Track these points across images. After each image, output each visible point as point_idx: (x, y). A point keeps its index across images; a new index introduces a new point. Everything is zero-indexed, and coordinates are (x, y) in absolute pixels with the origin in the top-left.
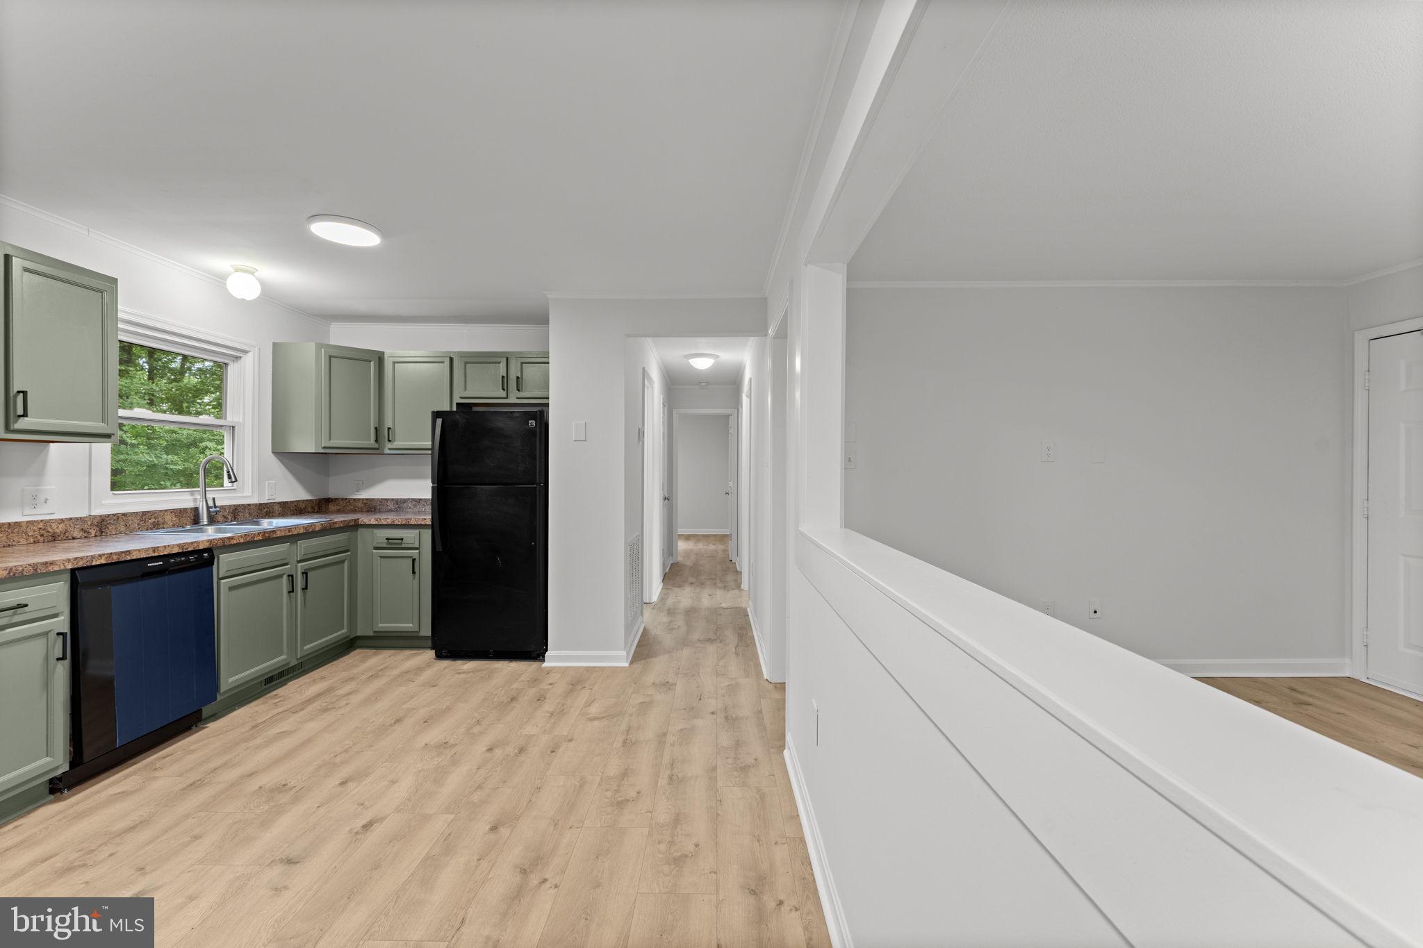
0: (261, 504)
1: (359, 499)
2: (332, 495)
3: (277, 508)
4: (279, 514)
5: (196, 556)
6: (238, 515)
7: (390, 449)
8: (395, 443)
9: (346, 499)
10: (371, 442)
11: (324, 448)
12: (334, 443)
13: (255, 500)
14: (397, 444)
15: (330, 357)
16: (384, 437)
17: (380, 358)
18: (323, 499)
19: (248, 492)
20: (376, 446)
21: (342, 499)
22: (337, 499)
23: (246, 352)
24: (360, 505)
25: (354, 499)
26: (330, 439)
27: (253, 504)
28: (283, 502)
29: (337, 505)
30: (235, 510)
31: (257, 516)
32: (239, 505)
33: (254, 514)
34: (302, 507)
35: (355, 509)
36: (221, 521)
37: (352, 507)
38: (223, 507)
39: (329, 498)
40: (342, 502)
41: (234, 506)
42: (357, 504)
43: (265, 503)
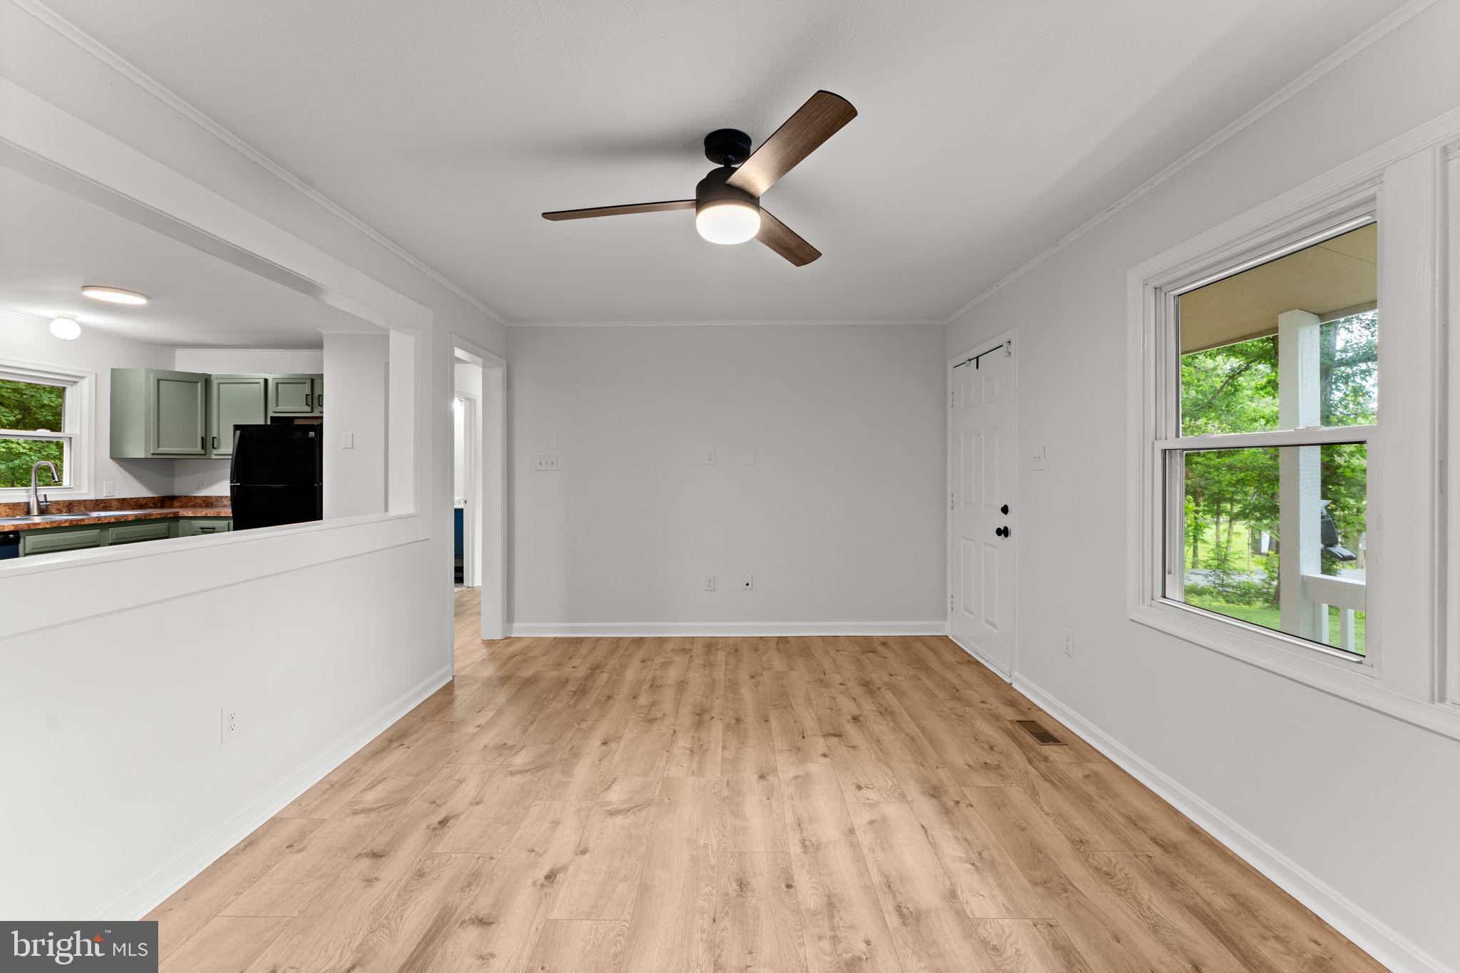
0: (97, 500)
1: (198, 497)
2: (176, 493)
3: (114, 503)
4: (118, 508)
6: (72, 508)
7: (217, 455)
9: (188, 497)
10: (199, 449)
11: (153, 454)
12: (161, 450)
13: (92, 497)
14: (220, 451)
15: (159, 380)
16: (210, 445)
17: (207, 380)
18: (166, 497)
19: (85, 491)
20: (203, 452)
21: (185, 497)
22: (180, 496)
23: (83, 378)
24: (199, 501)
25: (195, 497)
26: (158, 447)
27: (89, 500)
28: (122, 499)
29: (180, 502)
30: (70, 505)
31: (94, 510)
32: (74, 501)
33: (90, 508)
34: (143, 503)
35: (196, 505)
36: (55, 513)
37: (193, 503)
38: (57, 502)
39: (173, 496)
40: (184, 499)
41: (68, 502)
42: (197, 501)
43: (101, 499)
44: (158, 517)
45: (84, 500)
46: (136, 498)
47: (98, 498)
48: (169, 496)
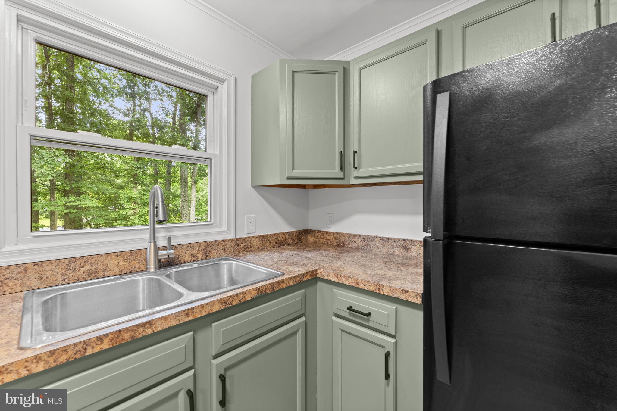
0: (237, 240)
1: (330, 233)
2: (311, 227)
3: (255, 242)
4: (258, 248)
6: (210, 252)
7: (356, 178)
8: (361, 170)
9: (321, 231)
10: (336, 171)
11: (288, 178)
12: (297, 172)
13: (231, 236)
14: (362, 172)
15: (293, 73)
16: (350, 164)
17: (345, 68)
18: (302, 231)
19: (224, 228)
20: (341, 175)
21: (318, 231)
22: (314, 231)
23: (221, 81)
24: (331, 238)
25: (327, 233)
26: (294, 169)
27: (228, 240)
28: (263, 236)
29: (314, 237)
30: (206, 248)
31: (234, 252)
32: (212, 242)
33: (230, 250)
34: (282, 240)
35: (328, 243)
36: (189, 261)
37: (325, 240)
38: (191, 245)
39: (308, 230)
40: (317, 235)
41: (205, 243)
42: (329, 237)
43: (242, 238)
44: (291, 284)
45: (223, 241)
46: (276, 234)
47: (238, 237)
48: (304, 230)
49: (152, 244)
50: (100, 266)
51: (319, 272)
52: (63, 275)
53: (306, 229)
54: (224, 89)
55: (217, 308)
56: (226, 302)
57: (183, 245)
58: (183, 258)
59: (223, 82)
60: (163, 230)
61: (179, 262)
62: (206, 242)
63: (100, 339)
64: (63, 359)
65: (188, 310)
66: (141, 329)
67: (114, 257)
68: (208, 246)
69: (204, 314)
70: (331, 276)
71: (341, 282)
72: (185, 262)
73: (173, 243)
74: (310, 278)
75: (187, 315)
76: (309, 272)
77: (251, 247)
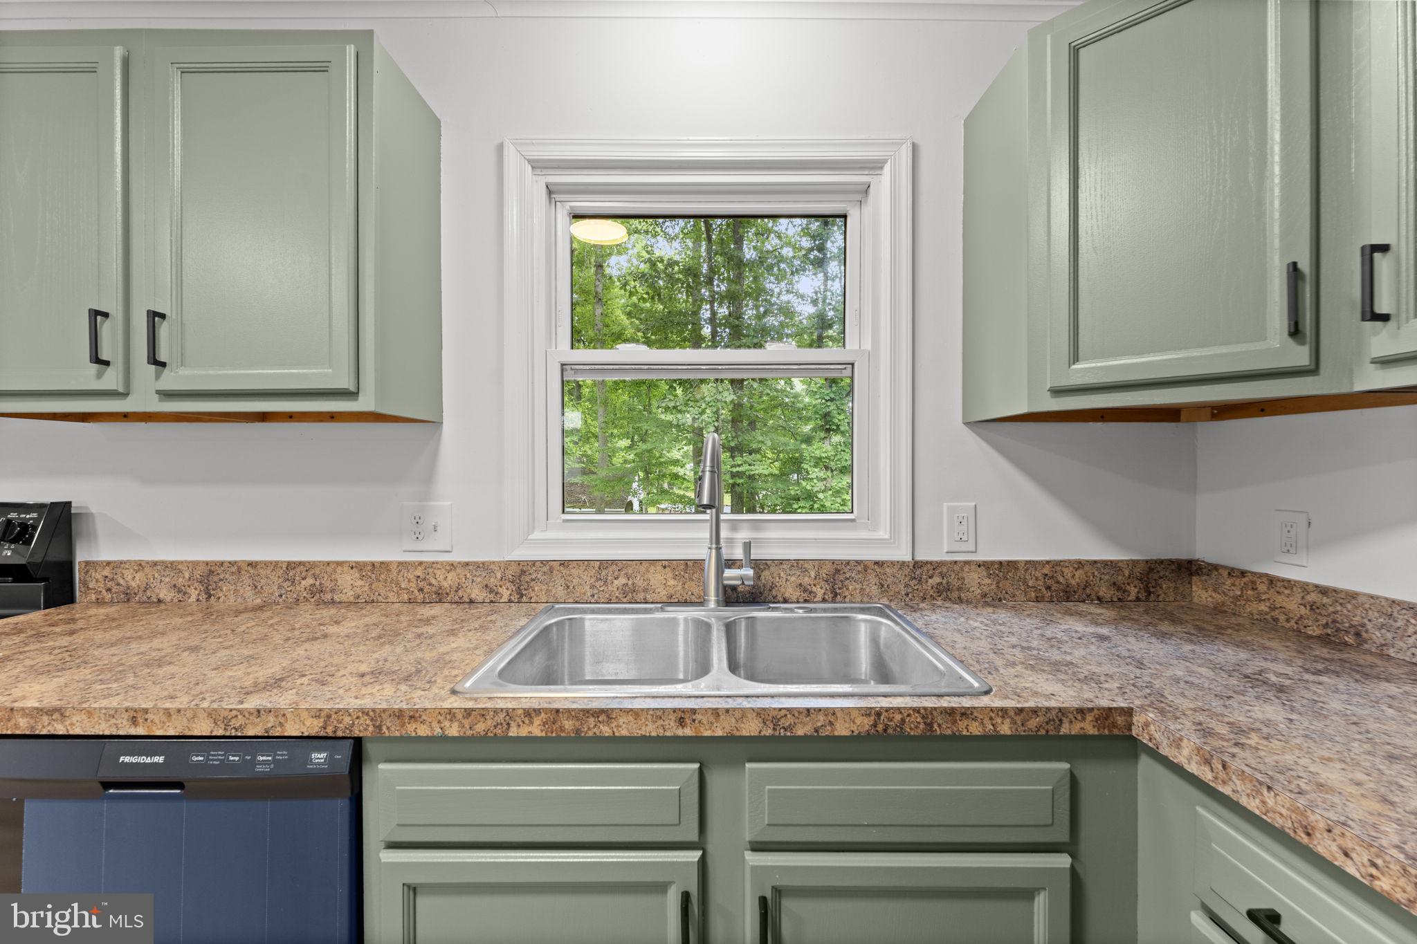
0: (917, 565)
1: (1289, 584)
2: (1204, 551)
3: (974, 579)
4: (984, 595)
5: (282, 755)
6: (844, 586)
7: (1385, 363)
9: (1243, 573)
10: (1272, 341)
11: (1057, 392)
12: (1087, 370)
13: (901, 552)
15: (1075, 49)
16: (1346, 304)
18: (1162, 562)
19: (883, 534)
22: (1215, 567)
23: (875, 166)
24: (1292, 604)
25: (1272, 581)
26: (1075, 358)
27: (893, 563)
28: (1001, 563)
29: (1215, 591)
30: (834, 575)
31: (907, 595)
32: (848, 563)
33: (897, 590)
34: (1073, 582)
35: (1276, 620)
36: (794, 598)
37: (1263, 607)
38: (798, 564)
39: (1190, 562)
40: (1229, 582)
41: (831, 564)
42: (1280, 600)
43: (931, 563)
45: (876, 563)
46: (1048, 562)
47: (921, 556)
48: (1171, 562)
49: (714, 551)
50: (640, 583)
51: (1138, 719)
52: (592, 587)
53: (1182, 554)
54: (882, 185)
55: (751, 728)
56: (776, 721)
57: (781, 562)
58: (783, 590)
59: (882, 168)
60: (745, 525)
61: (774, 598)
62: (833, 562)
63: (529, 714)
64: (480, 728)
65: (683, 711)
66: (592, 720)
67: (659, 568)
68: (837, 571)
69: (719, 733)
70: (1186, 752)
71: (1226, 790)
72: (785, 601)
73: (755, 554)
74: (1091, 731)
75: (681, 722)
76: (1091, 710)
77: (959, 589)
